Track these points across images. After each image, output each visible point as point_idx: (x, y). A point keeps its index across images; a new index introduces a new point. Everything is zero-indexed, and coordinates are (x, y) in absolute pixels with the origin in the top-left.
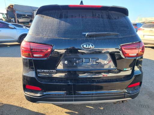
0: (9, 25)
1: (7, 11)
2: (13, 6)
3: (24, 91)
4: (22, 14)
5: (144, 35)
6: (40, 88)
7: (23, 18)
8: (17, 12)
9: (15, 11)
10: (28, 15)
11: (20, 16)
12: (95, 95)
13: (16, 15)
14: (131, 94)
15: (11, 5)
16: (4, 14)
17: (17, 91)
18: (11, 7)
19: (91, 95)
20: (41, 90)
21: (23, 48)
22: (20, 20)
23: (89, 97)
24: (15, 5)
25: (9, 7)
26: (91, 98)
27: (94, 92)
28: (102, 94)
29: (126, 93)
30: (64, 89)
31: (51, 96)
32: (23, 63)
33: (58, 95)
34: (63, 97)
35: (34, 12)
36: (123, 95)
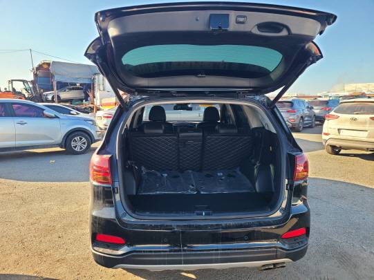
0: (44, 112)
1: (36, 75)
2: (49, 64)
3: (93, 246)
4: (69, 81)
5: (339, 130)
6: (122, 240)
7: (70, 89)
8: (57, 78)
9: (52, 76)
10: (81, 85)
11: (62, 86)
12: (221, 252)
13: (55, 83)
14: (288, 250)
15: (44, 63)
16: (27, 82)
17: (67, 251)
18: (45, 66)
19: (214, 252)
20: (124, 242)
21: (94, 167)
22: (64, 95)
23: (212, 255)
24: (54, 62)
25: (40, 67)
26: (214, 257)
27: (220, 246)
28: (235, 249)
29: (278, 249)
30: (166, 240)
31: (143, 253)
32: (94, 194)
33: (155, 251)
34: (164, 256)
35: (96, 77)
36: (273, 251)
